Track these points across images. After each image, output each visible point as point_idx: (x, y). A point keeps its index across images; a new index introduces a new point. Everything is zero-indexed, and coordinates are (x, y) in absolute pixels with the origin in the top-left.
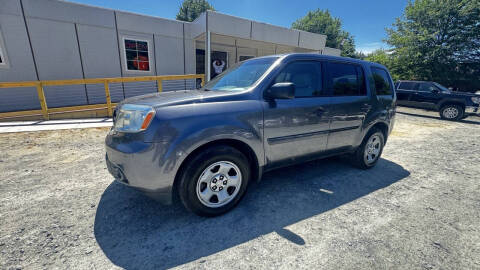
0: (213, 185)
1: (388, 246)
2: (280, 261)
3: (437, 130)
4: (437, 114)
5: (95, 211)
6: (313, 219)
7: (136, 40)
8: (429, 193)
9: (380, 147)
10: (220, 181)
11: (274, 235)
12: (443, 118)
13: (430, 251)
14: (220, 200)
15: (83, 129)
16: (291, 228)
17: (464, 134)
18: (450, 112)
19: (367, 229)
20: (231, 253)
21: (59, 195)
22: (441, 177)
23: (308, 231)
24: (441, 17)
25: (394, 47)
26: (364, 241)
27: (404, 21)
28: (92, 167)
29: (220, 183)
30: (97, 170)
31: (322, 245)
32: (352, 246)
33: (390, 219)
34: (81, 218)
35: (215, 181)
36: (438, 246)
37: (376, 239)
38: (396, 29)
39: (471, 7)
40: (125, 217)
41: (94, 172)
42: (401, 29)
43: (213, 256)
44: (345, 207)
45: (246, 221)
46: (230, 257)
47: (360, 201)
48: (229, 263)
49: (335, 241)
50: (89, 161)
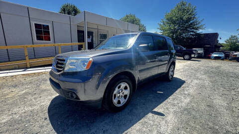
0: (118, 95)
1: (194, 110)
2: (160, 124)
3: (185, 64)
4: (182, 58)
5: (49, 121)
6: (162, 105)
7: (42, 24)
8: (195, 88)
9: (173, 71)
10: (121, 93)
11: (150, 115)
12: (184, 59)
13: (208, 109)
14: (122, 102)
15: (12, 76)
16: (155, 110)
17: (194, 65)
18: (187, 57)
19: (183, 104)
20: (137, 126)
21: (16, 117)
22: (196, 81)
23: (163, 110)
24: (177, 20)
25: (162, 31)
26: (185, 109)
27: (165, 21)
28: (30, 97)
30: (35, 99)
31: (171, 114)
32: (182, 113)
33: (189, 100)
34: (42, 127)
35: (119, 93)
36: (209, 106)
37: (189, 108)
38: (162, 24)
39: (187, 17)
40: (70, 121)
41: (34, 100)
42: (164, 24)
43: (130, 130)
44: (170, 97)
45: (134, 111)
46: (138, 128)
47: (174, 94)
48: (139, 131)
49: (175, 112)
50: (26, 94)
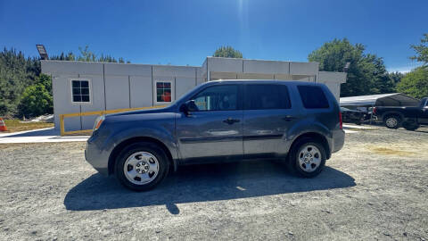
0: (137, 168)
7: (164, 82)
10: (143, 166)
14: (142, 180)
16: (180, 205)
29: (142, 168)
35: (138, 165)
43: (114, 210)
